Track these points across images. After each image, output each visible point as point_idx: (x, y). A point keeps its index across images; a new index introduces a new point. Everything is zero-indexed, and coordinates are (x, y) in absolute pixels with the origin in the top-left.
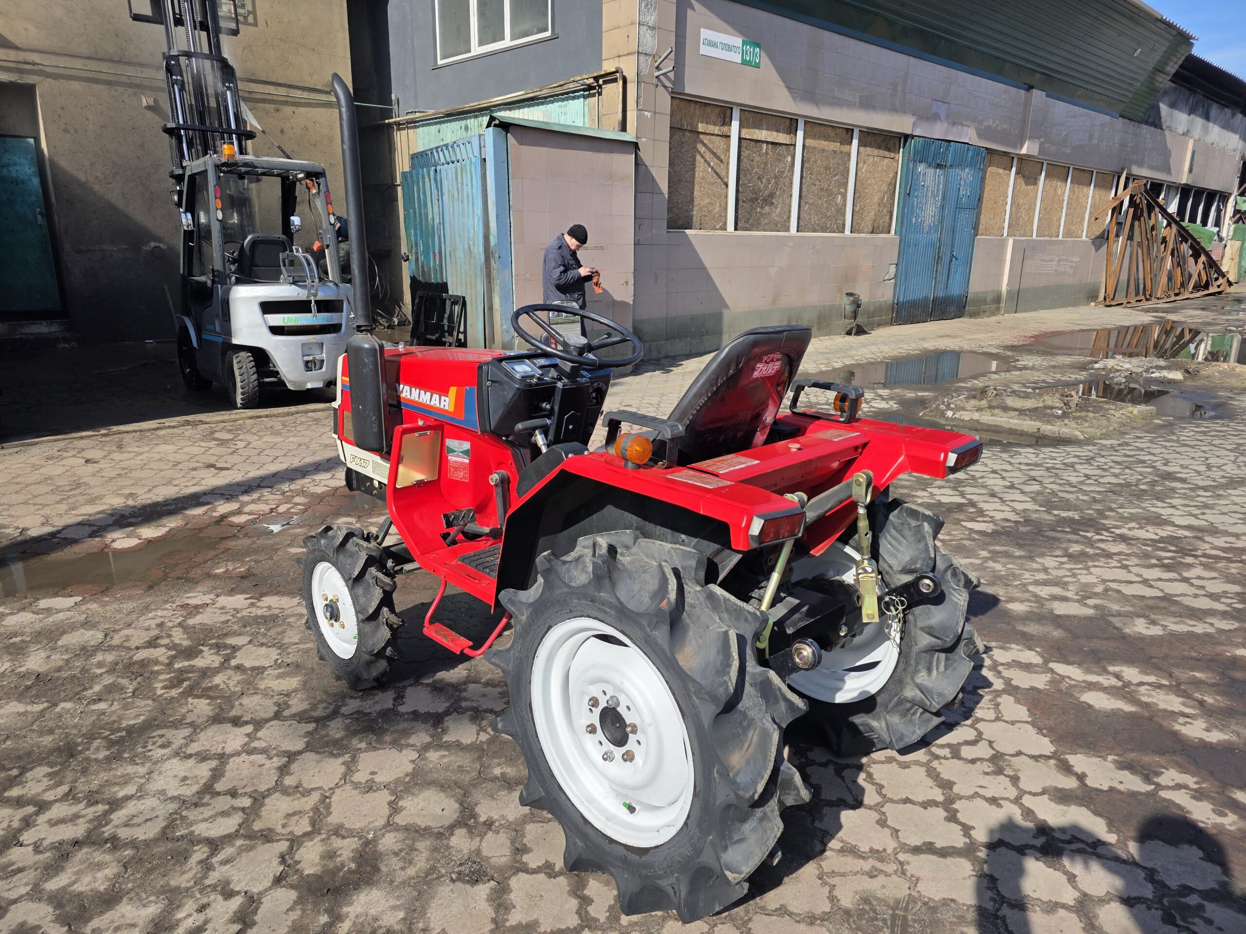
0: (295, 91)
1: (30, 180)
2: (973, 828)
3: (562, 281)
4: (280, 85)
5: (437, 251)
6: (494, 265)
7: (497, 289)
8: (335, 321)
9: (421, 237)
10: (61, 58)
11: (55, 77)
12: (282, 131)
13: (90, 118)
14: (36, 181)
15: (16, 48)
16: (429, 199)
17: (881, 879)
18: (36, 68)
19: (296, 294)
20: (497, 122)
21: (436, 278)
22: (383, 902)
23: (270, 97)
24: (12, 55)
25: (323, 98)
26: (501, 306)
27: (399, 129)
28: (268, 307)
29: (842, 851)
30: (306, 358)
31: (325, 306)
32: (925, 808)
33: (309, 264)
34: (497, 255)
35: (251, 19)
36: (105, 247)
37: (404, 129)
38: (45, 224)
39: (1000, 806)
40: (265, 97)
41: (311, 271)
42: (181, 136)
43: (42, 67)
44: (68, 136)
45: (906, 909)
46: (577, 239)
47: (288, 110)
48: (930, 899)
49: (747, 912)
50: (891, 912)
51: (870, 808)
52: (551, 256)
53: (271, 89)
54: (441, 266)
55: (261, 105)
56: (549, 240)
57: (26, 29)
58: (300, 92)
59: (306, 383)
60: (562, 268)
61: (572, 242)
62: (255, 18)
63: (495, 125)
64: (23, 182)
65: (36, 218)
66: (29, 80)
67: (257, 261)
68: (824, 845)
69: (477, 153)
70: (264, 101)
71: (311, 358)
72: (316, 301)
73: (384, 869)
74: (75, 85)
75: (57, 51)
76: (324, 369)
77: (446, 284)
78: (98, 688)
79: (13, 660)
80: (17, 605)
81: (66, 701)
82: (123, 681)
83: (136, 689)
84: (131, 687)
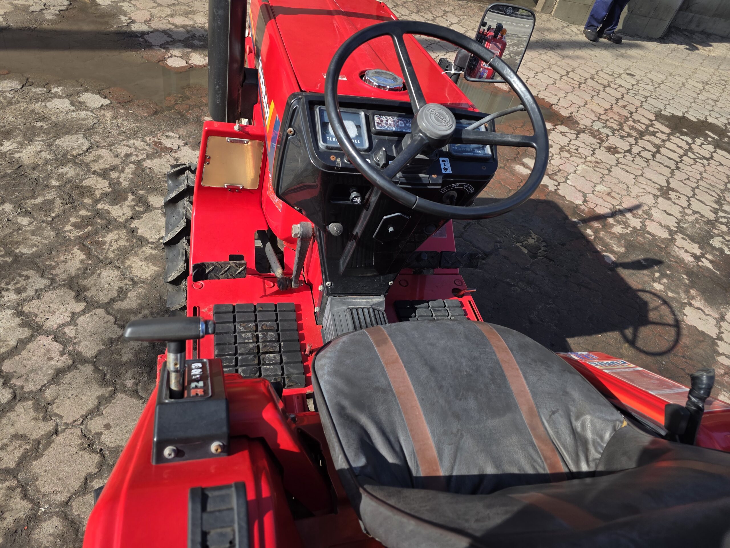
78: (39, 200)
79: (20, 143)
80: (70, 90)
81: (11, 202)
82: (58, 202)
83: (58, 216)
84: (57, 211)
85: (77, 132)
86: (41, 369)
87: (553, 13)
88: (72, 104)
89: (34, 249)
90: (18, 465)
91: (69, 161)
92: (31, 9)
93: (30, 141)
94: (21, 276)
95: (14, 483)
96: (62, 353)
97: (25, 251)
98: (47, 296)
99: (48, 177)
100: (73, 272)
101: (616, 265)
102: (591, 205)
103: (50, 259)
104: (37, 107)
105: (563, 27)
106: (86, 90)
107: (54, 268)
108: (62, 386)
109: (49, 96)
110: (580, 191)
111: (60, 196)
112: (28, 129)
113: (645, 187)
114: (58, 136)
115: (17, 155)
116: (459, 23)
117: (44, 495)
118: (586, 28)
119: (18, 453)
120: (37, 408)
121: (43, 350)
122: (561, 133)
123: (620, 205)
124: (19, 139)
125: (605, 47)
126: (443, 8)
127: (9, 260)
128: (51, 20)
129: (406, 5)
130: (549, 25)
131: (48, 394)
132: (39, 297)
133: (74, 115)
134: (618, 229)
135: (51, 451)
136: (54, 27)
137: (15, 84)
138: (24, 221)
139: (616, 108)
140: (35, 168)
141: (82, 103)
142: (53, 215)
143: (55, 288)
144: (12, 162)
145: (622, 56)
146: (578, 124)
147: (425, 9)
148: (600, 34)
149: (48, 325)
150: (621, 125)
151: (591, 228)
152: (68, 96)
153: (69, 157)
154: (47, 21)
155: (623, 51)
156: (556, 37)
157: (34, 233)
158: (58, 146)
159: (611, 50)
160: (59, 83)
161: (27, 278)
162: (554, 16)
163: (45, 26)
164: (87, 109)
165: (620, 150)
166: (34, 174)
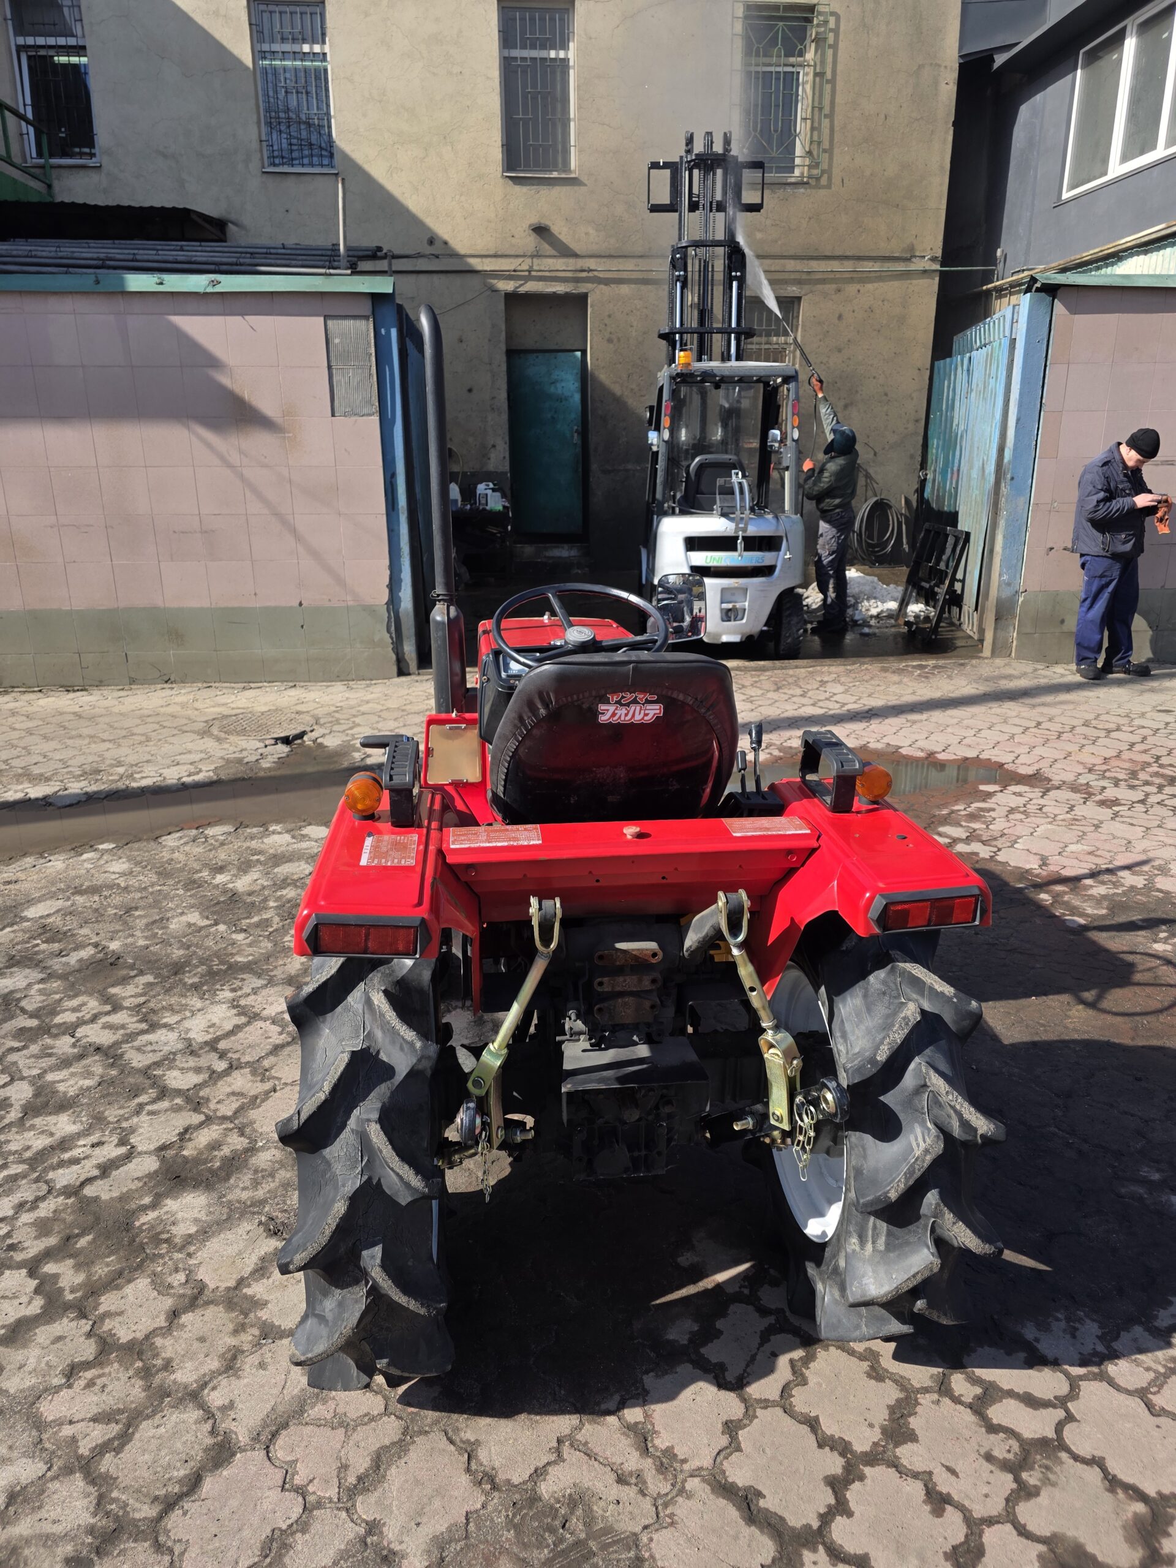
0: (866, 263)
1: (572, 396)
2: (850, 1514)
3: (1100, 514)
4: (847, 258)
5: (955, 469)
6: (1004, 490)
7: (1002, 523)
8: (767, 563)
9: (943, 449)
10: (616, 261)
11: (607, 282)
12: (840, 317)
13: (635, 324)
14: (577, 397)
15: (575, 255)
16: (957, 397)
17: (629, 1493)
18: (591, 274)
19: (723, 529)
20: (1038, 285)
21: (949, 505)
22: (196, 1211)
23: (832, 276)
24: (572, 263)
25: (901, 267)
26: (1004, 548)
27: (1000, 297)
28: (694, 543)
29: (631, 1428)
30: (725, 606)
31: (754, 543)
32: (820, 1446)
33: (742, 492)
34: (1009, 476)
35: (824, 181)
36: (630, 466)
37: (1005, 296)
38: (579, 442)
39: (938, 1512)
40: (826, 276)
41: (742, 499)
42: (675, 341)
43: (596, 273)
44: (611, 346)
45: (604, 1547)
46: (1139, 451)
47: (851, 289)
48: (652, 1557)
49: (436, 1422)
50: (583, 1536)
51: (744, 1400)
52: (1088, 477)
53: (835, 265)
54: (956, 489)
55: (820, 287)
56: (1098, 452)
57: (587, 234)
58: (871, 264)
59: (720, 636)
60: (1102, 495)
61: (1130, 456)
62: (830, 179)
63: (1038, 290)
64: (566, 399)
65: (572, 436)
66: (583, 288)
67: (703, 487)
68: (622, 1405)
69: (1007, 333)
70: (823, 281)
71: (730, 606)
72: (744, 538)
73: (232, 1181)
74: (625, 289)
75: (612, 253)
76: (744, 621)
77: (956, 514)
78: (256, 919)
79: (234, 875)
80: (290, 826)
81: (225, 923)
82: (277, 919)
83: (276, 930)
84: (275, 927)
85: (299, 859)
86: (259, 1045)
87: (1013, 654)
88: (293, 837)
89: (250, 958)
90: (235, 1113)
91: (289, 885)
92: (246, 760)
93: (245, 872)
94: (236, 979)
95: (231, 1126)
96: (281, 1033)
97: (240, 959)
98: (264, 992)
99: (265, 900)
100: (293, 972)
101: (1085, 928)
102: (1052, 868)
103: (268, 964)
104: (254, 844)
105: (1036, 670)
106: (310, 824)
107: (272, 970)
108: (281, 1057)
109: (266, 833)
110: (1035, 854)
111: (278, 915)
112: (243, 863)
113: (1161, 839)
114: (276, 865)
115: (231, 886)
116: (846, 692)
117: (261, 1134)
118: (1078, 664)
119: (235, 1105)
120: (254, 1073)
121: (260, 1032)
122: (1014, 794)
123: (1111, 862)
124: (234, 871)
125: (1120, 683)
126: (819, 679)
127: (223, 967)
128: (269, 768)
129: (758, 685)
130: (1009, 671)
131: (266, 1063)
132: (255, 994)
133: (295, 846)
134: (1101, 890)
135: (269, 1103)
136: (272, 773)
137: (229, 828)
138: (240, 937)
139: (1126, 755)
140: (250, 894)
141: (303, 836)
142: (271, 930)
143: (272, 986)
144: (225, 892)
145: (1152, 690)
146: (1050, 780)
147: (789, 684)
148: (1108, 668)
149: (265, 1013)
150: (1134, 774)
151: (1047, 892)
152: (288, 831)
153: (289, 881)
154: (264, 769)
155: (1155, 684)
156: (1023, 683)
157: (250, 945)
158: (276, 874)
159: (1131, 686)
160: (278, 822)
161: (243, 980)
162: (1017, 658)
163: (262, 774)
164: (310, 839)
165: (1123, 802)
166: (249, 899)
